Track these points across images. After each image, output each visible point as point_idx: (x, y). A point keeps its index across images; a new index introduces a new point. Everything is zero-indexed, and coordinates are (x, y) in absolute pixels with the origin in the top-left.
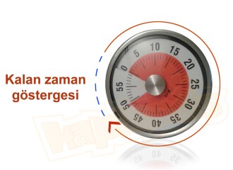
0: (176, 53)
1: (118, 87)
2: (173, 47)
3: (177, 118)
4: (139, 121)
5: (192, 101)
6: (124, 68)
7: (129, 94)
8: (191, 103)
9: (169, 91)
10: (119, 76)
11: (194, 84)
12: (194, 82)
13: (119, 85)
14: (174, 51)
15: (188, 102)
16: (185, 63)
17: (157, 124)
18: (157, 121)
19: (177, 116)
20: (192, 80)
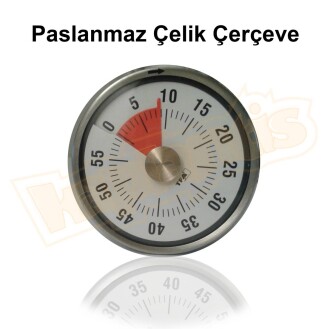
0: (204, 111)
1: (95, 159)
2: (200, 101)
3: (193, 223)
4: (126, 222)
5: (222, 196)
6: (108, 126)
7: (114, 173)
8: (220, 200)
9: (184, 176)
10: (98, 139)
11: (228, 168)
12: (229, 165)
13: (96, 156)
14: (201, 107)
15: (215, 197)
16: (217, 131)
17: (157, 229)
18: (157, 225)
19: (193, 219)
20: (225, 162)
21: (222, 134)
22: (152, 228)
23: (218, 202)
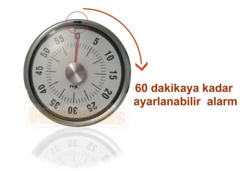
0: (112, 77)
1: (58, 39)
2: (116, 72)
3: (56, 105)
4: (37, 72)
5: (77, 111)
6: (78, 36)
7: (57, 52)
8: (75, 111)
9: (76, 87)
11: (92, 106)
12: (94, 105)
13: (60, 38)
14: (113, 75)
15: (74, 108)
16: (107, 89)
17: (43, 90)
18: (45, 88)
19: (58, 104)
20: (94, 103)
21: (106, 93)
22: (42, 87)
23: (73, 111)
